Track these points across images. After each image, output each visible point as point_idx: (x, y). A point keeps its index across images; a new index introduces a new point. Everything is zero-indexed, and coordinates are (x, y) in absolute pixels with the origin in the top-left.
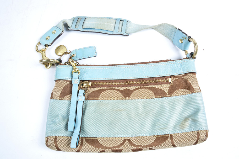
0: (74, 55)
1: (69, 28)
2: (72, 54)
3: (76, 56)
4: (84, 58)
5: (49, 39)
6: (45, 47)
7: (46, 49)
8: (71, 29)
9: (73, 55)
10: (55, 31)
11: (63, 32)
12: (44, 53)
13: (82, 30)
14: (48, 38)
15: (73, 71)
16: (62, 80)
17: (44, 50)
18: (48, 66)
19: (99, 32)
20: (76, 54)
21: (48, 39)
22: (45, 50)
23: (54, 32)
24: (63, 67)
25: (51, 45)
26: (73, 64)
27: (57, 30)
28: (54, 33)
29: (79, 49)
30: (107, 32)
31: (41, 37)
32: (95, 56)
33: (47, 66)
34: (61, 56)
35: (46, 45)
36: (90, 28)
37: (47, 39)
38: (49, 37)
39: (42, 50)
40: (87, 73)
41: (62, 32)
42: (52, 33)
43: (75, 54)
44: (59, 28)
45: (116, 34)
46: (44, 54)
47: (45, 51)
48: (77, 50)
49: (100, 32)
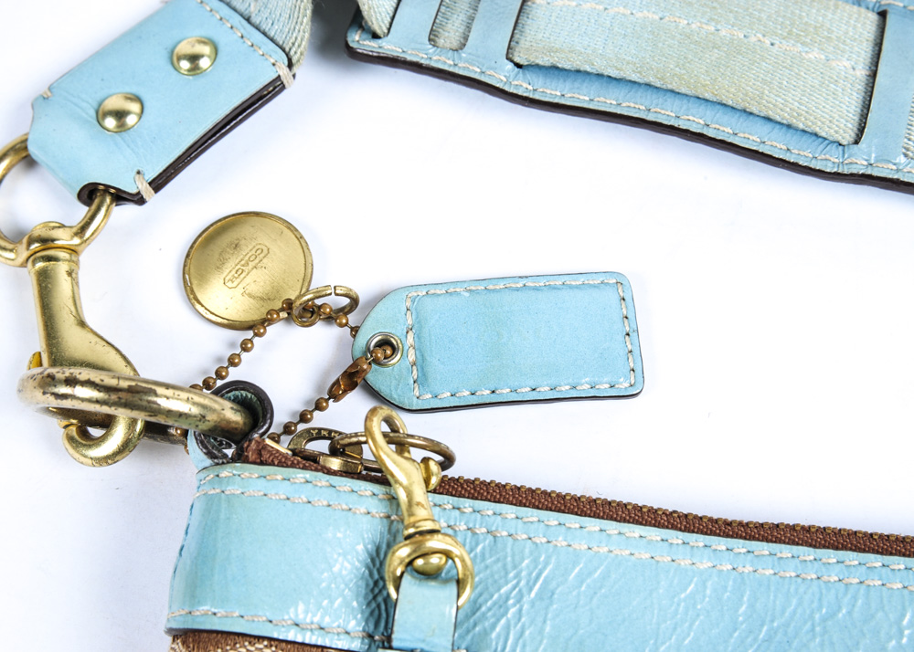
0: (394, 349)
1: (356, 39)
2: (369, 334)
3: (412, 357)
4: (505, 394)
5: (131, 120)
6: (82, 211)
7: (88, 233)
8: (388, 46)
9: (385, 343)
10: (206, 50)
11: (290, 65)
12: (70, 274)
13: (502, 75)
14: (120, 115)
15: (404, 552)
16: (260, 638)
17: (64, 238)
18: (95, 432)
19: (694, 129)
20: (418, 337)
21: (122, 127)
22: (76, 241)
23: (194, 58)
24: (283, 489)
25: (146, 191)
26: (405, 472)
27: (226, 38)
28: (195, 69)
29: (449, 289)
30: (776, 144)
31: (43, 89)
32: (623, 386)
33: (84, 434)
34: (242, 336)
35: (90, 194)
36: (600, 76)
37: (110, 122)
38: (135, 107)
39: (46, 241)
40: (540, 596)
41: (283, 71)
42: (174, 59)
43: (410, 339)
44: (256, 20)
45: (875, 173)
46: (63, 285)
47: (73, 251)
48: (429, 290)
49: (711, 133)
